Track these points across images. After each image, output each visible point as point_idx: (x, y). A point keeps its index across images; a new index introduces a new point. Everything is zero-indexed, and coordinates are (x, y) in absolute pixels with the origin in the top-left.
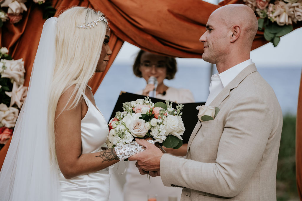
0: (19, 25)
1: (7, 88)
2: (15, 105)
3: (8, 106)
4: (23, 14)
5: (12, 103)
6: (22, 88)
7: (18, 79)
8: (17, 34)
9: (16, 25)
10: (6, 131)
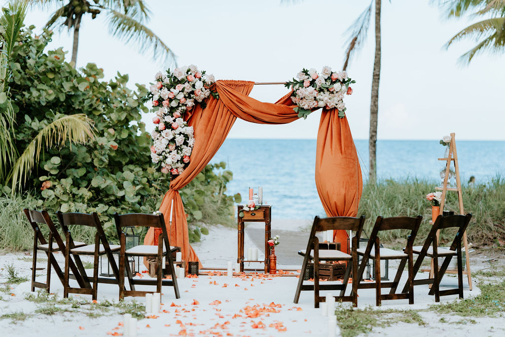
0: (191, 111)
1: (187, 139)
2: (190, 147)
3: (187, 146)
4: (193, 107)
5: (189, 145)
6: (193, 139)
7: (191, 135)
8: (190, 115)
9: (190, 111)
10: (187, 157)
